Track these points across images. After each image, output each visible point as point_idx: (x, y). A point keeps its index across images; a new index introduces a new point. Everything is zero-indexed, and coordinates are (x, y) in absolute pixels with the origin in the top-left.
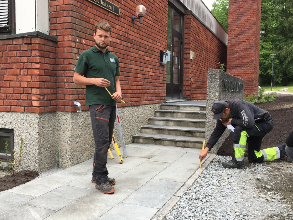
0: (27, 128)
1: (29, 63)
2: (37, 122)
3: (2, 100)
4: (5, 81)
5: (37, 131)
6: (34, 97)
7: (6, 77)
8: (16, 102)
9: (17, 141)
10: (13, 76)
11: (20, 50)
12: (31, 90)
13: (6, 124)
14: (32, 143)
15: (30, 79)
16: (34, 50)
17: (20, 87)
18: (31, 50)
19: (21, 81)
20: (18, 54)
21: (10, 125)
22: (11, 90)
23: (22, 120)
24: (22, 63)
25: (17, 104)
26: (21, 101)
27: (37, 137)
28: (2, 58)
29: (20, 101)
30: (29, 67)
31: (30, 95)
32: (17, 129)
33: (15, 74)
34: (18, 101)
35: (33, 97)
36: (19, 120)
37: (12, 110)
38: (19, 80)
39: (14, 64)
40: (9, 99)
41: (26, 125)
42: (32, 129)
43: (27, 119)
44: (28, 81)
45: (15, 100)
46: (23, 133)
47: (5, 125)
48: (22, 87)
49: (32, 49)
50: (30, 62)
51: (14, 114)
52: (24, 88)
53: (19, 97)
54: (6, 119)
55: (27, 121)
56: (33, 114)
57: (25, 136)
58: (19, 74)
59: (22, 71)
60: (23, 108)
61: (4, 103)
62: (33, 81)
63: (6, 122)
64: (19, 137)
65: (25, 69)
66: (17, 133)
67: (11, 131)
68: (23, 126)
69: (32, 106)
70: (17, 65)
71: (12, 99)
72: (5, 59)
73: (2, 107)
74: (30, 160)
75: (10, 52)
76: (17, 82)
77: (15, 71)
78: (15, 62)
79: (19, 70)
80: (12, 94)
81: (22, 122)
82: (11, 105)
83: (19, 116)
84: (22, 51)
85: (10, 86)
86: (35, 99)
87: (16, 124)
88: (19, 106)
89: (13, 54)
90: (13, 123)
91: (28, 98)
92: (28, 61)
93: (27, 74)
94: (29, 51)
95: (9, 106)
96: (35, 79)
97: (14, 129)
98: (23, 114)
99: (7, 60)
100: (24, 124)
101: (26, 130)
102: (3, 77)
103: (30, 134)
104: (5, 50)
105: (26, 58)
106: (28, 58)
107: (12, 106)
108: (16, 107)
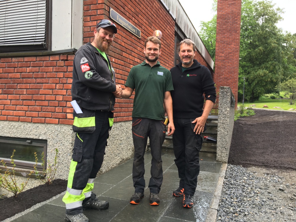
0: (61, 139)
2: (71, 133)
3: (37, 112)
4: (40, 94)
5: (70, 142)
6: (69, 110)
7: (42, 91)
8: (51, 115)
9: (50, 151)
10: (49, 90)
11: (56, 66)
12: (66, 103)
13: (40, 135)
14: (65, 153)
15: (66, 93)
16: (70, 66)
17: (55, 100)
18: (67, 66)
19: (56, 95)
20: (54, 69)
21: (44, 136)
22: (46, 103)
23: (56, 131)
24: (58, 78)
25: (52, 117)
26: (56, 113)
27: (70, 147)
28: (39, 73)
29: (54, 113)
30: (64, 82)
31: (65, 108)
32: (51, 139)
33: (51, 88)
34: (53, 113)
35: (67, 110)
36: (53, 132)
37: (46, 122)
38: (55, 94)
39: (50, 79)
40: (43, 112)
41: (60, 136)
42: (66, 140)
43: (61, 130)
44: (64, 95)
45: (50, 113)
46: (56, 143)
47: (38, 136)
48: (57, 101)
49: (69, 65)
50: (66, 78)
51: (49, 126)
52: (59, 101)
53: (54, 110)
54: (40, 130)
55: (61, 132)
56: (67, 126)
57: (59, 146)
58: (54, 88)
59: (58, 85)
60: (57, 120)
61: (38, 115)
62: (68, 95)
63: (40, 133)
64: (52, 147)
65: (61, 83)
66: (51, 144)
67: (45, 141)
68: (57, 137)
69: (66, 118)
70: (53, 80)
71: (47, 112)
72: (41, 74)
73: (36, 119)
74: (62, 169)
75: (46, 68)
76: (53, 96)
77: (51, 85)
78: (51, 77)
79: (55, 84)
80: (47, 107)
81: (56, 134)
82: (46, 117)
83: (53, 127)
84: (59, 67)
85: (45, 99)
86: (70, 112)
87: (50, 134)
88: (53, 118)
89: (50, 69)
90: (47, 134)
91: (62, 111)
92: (64, 76)
93: (62, 88)
94: (65, 67)
95: (44, 118)
97: (48, 140)
98: (57, 126)
99: (43, 74)
100: (57, 135)
101: (60, 141)
102: (39, 90)
103: (63, 145)
104: (42, 65)
105: (62, 73)
106: (64, 74)
107: (47, 118)
108: (50, 119)
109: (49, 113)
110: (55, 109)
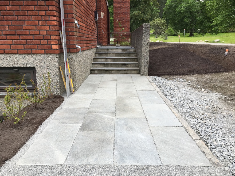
0: (48, 65)
1: (47, 15)
2: (57, 60)
3: (23, 45)
4: (24, 30)
5: (57, 67)
6: (54, 42)
7: (24, 27)
9: (39, 75)
10: (32, 26)
11: (37, 6)
12: (50, 37)
14: (53, 76)
15: (49, 28)
16: (51, 6)
17: (40, 34)
18: (48, 6)
19: (40, 30)
20: (35, 8)
21: (32, 64)
22: (31, 37)
23: (42, 60)
24: (40, 15)
25: (38, 48)
26: (41, 45)
27: (57, 71)
28: (20, 11)
29: (40, 45)
30: (47, 19)
31: (50, 41)
32: (38, 66)
33: (34, 24)
34: (38, 45)
35: (52, 42)
36: (40, 60)
37: (33, 52)
38: (38, 29)
39: (32, 16)
40: (29, 44)
41: (47, 63)
42: (53, 66)
43: (48, 58)
44: (47, 30)
45: (36, 45)
46: (44, 69)
47: (26, 64)
48: (41, 35)
51: (35, 56)
52: (43, 35)
54: (27, 59)
55: (47, 60)
56: (53, 55)
57: (47, 71)
58: (38, 24)
59: (40, 22)
60: (44, 50)
61: (24, 48)
62: (51, 30)
63: (27, 62)
64: (41, 72)
65: (43, 20)
66: (39, 70)
67: (33, 69)
68: (44, 64)
69: (52, 48)
70: (35, 17)
71: (33, 44)
72: (23, 12)
73: (23, 51)
74: (52, 88)
75: (27, 7)
76: (36, 31)
77: (34, 22)
78: (33, 14)
79: (37, 21)
80: (32, 40)
82: (31, 49)
83: (40, 57)
84: (40, 6)
85: (29, 33)
86: (54, 43)
87: (37, 63)
88: (39, 49)
89: (31, 8)
90: (34, 62)
91: (47, 43)
92: (46, 14)
93: (45, 25)
94: (46, 6)
95: (30, 50)
96: (53, 29)
97: (36, 67)
98: (43, 55)
99: (25, 13)
100: (45, 62)
101: (47, 67)
102: (22, 26)
103: (51, 69)
104: (22, 4)
105: (44, 12)
106: (45, 12)
107: (33, 50)
108: (36, 50)
109: (34, 45)
110: (40, 42)
